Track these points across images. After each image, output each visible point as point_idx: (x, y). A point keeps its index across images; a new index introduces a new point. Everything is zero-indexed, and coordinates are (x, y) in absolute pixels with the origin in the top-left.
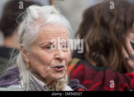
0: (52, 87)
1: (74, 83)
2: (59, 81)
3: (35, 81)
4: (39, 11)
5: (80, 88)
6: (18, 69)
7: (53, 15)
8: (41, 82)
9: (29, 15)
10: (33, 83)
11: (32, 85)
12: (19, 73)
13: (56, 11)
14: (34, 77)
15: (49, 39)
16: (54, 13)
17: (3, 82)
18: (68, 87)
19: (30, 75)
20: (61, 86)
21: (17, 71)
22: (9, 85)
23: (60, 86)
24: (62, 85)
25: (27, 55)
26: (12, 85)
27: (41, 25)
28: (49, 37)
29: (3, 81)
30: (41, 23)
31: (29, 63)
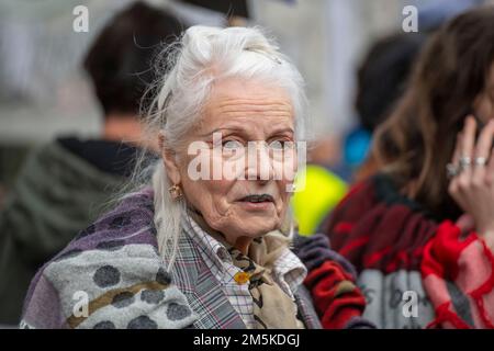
0: (241, 255)
1: (313, 244)
2: (266, 239)
3: (196, 235)
4: (214, 41)
5: (329, 259)
6: (152, 199)
7: (251, 54)
8: (209, 238)
9: (185, 51)
10: (190, 240)
11: (187, 246)
12: (153, 211)
13: (267, 45)
14: (193, 224)
15: (230, 119)
16: (261, 48)
17: (104, 235)
18: (292, 255)
19: (182, 215)
20: (272, 254)
21: (148, 205)
22: (122, 243)
23: (268, 252)
24: (275, 249)
25: (174, 161)
26: (130, 243)
27: (212, 78)
28: (231, 114)
29: (106, 231)
30: (214, 75)
31: (180, 185)
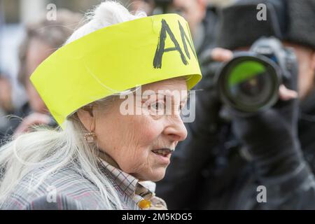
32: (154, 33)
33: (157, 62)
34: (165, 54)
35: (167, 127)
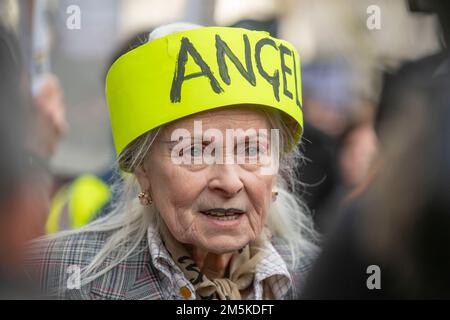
31: (149, 192)
32: (170, 57)
33: (175, 95)
34: (185, 82)
35: (211, 180)
